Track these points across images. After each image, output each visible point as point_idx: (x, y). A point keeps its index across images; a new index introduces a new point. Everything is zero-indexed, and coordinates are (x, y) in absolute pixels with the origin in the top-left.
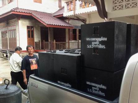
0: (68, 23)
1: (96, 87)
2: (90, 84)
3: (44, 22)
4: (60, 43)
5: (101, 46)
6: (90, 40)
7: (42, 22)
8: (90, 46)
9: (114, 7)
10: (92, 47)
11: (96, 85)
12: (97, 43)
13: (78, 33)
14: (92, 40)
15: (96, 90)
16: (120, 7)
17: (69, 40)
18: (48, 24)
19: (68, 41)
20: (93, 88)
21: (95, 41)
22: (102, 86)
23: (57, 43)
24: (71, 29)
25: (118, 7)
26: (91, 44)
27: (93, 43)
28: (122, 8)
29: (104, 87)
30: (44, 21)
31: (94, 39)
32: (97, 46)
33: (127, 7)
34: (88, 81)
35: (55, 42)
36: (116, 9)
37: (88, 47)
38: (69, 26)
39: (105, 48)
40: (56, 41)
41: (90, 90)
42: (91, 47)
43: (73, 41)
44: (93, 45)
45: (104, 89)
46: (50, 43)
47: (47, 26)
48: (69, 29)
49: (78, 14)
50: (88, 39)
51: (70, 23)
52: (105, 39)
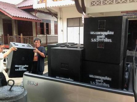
0: (35, 16)
1: (100, 79)
2: (93, 77)
3: (8, 14)
4: (28, 38)
5: (107, 40)
6: (94, 34)
7: (6, 14)
8: (95, 39)
9: (92, 2)
10: (97, 40)
11: (100, 78)
12: (103, 37)
13: (45, 27)
14: (97, 34)
15: (100, 82)
16: (97, 3)
17: (37, 34)
18: (14, 16)
19: (35, 35)
20: (96, 80)
21: (101, 35)
22: (106, 78)
23: (24, 37)
24: (38, 23)
25: (96, 3)
26: (96, 38)
27: (98, 37)
28: (99, 4)
29: (109, 79)
30: (8, 12)
31: (99, 33)
32: (103, 39)
33: (104, 3)
34: (92, 74)
35: (21, 36)
36: (94, 5)
37: (93, 41)
38: (36, 19)
39: (111, 41)
40: (23, 35)
41: (93, 82)
42: (95, 41)
43: (41, 35)
44: (98, 39)
45: (109, 80)
46: (16, 37)
47: (13, 19)
48: (36, 23)
49: (51, 7)
50: (92, 33)
51: (36, 16)
52: (112, 33)
